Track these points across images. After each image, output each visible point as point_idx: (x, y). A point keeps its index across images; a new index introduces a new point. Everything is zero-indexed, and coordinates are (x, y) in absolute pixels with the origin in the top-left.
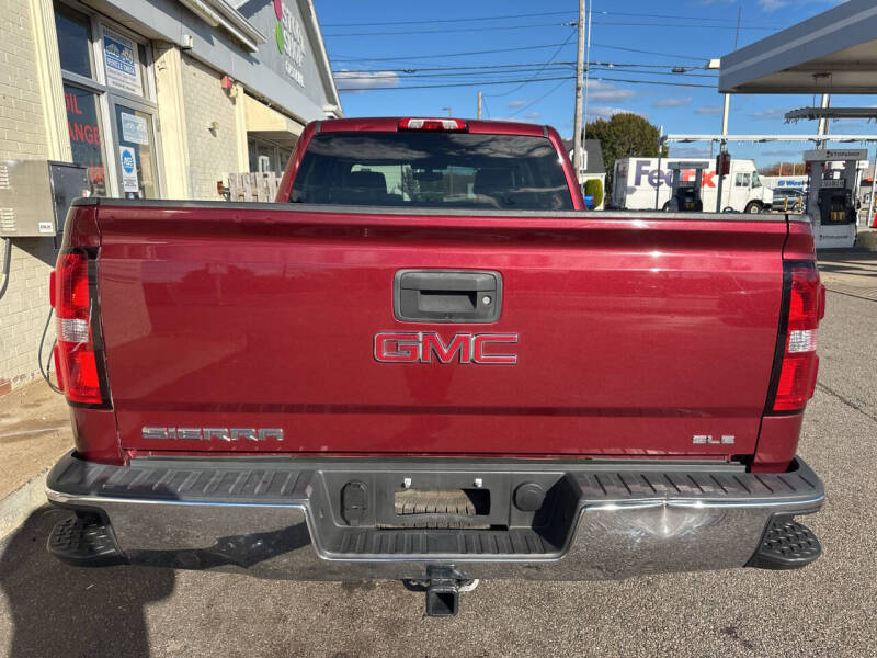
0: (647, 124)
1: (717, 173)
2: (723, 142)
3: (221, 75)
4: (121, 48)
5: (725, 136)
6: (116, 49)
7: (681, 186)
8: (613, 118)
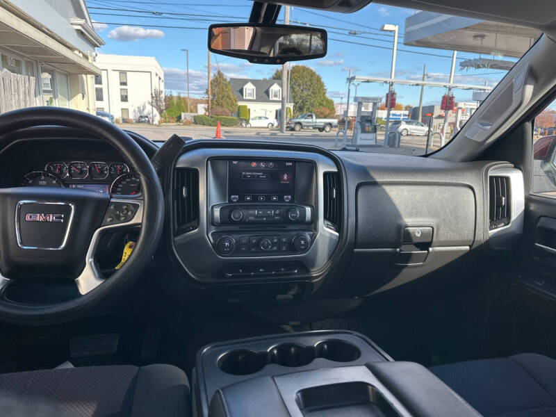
0: (314, 73)
1: (386, 106)
2: (392, 84)
5: (393, 79)
7: (363, 114)
8: (293, 68)
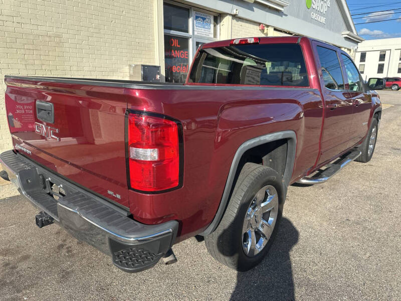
3: (259, 24)
4: (204, 19)
6: (201, 20)
